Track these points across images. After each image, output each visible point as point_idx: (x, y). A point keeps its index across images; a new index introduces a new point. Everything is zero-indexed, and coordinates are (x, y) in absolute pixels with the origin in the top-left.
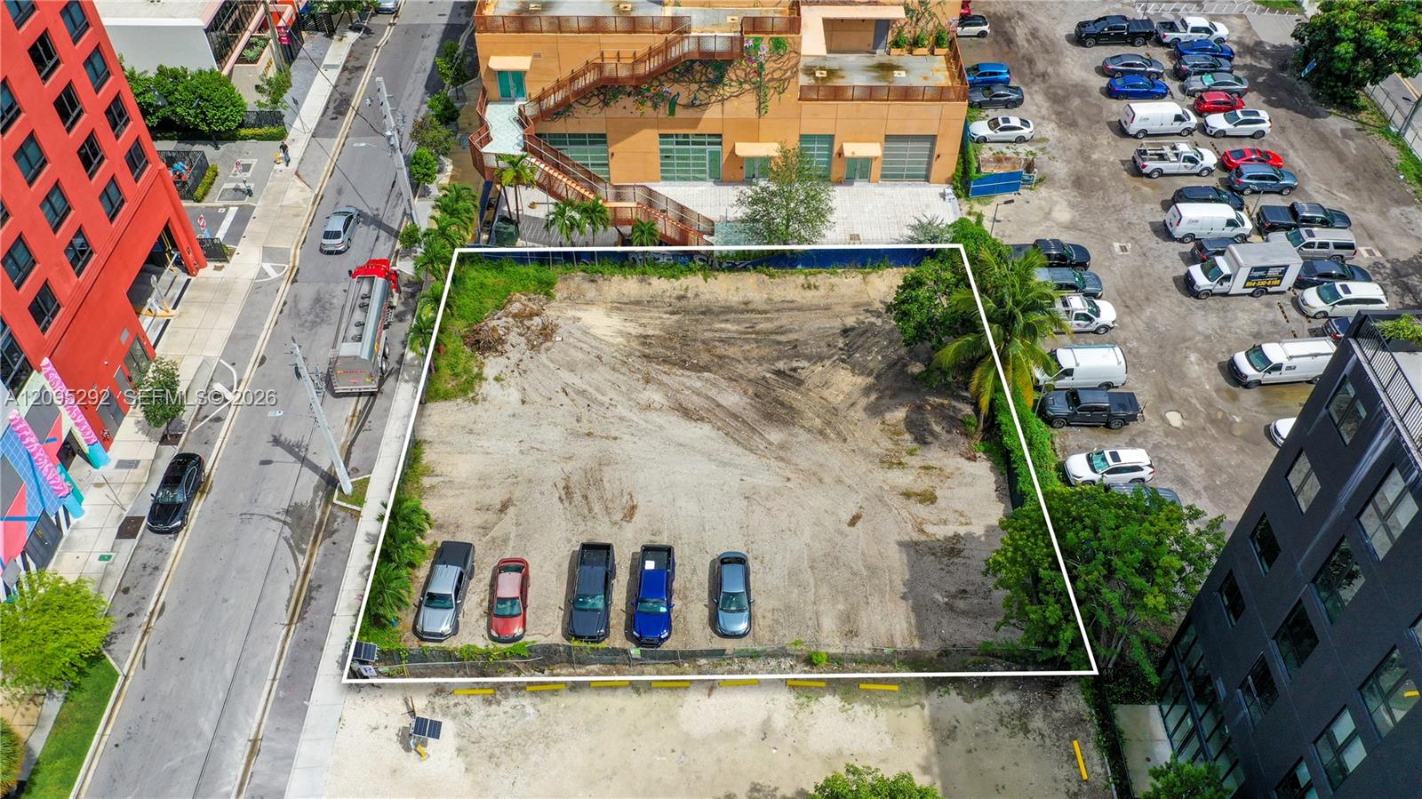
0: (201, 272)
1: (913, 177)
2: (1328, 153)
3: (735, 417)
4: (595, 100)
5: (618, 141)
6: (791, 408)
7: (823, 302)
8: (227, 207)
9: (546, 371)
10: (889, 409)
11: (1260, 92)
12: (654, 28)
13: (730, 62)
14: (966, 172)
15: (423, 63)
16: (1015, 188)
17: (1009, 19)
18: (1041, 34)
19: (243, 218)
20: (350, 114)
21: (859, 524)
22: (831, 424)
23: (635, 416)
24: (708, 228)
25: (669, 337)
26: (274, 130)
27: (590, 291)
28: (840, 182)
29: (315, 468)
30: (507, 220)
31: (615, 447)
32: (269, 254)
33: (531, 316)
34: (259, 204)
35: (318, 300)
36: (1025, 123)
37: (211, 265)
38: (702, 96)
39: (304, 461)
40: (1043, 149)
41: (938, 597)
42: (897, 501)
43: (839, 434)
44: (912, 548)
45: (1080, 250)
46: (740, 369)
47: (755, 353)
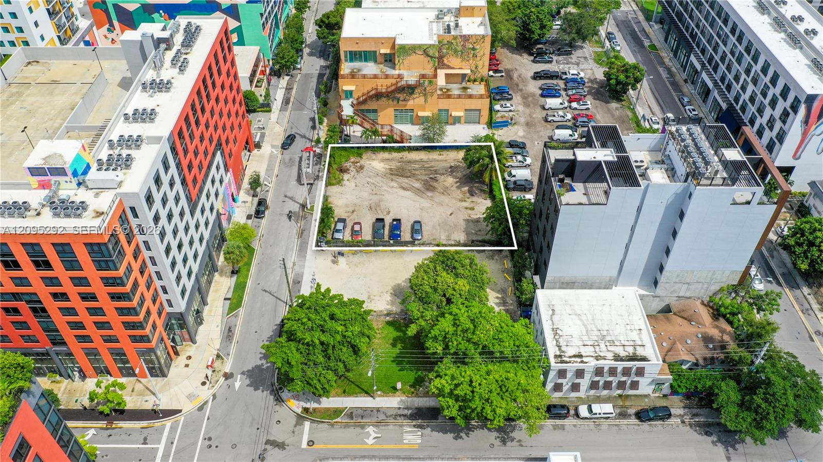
0: (253, 152)
1: (474, 123)
2: (609, 115)
3: (418, 190)
4: (374, 99)
5: (381, 112)
6: (434, 187)
7: (444, 159)
8: (257, 133)
9: (362, 178)
10: (463, 187)
11: (592, 95)
12: (393, 77)
13: (416, 87)
14: (491, 120)
15: (313, 86)
16: (507, 126)
17: (512, 71)
18: (522, 76)
19: (263, 136)
20: (291, 104)
21: (453, 215)
22: (446, 191)
23: (389, 190)
24: (409, 138)
25: (398, 169)
26: (268, 109)
27: (374, 156)
28: (451, 124)
29: (298, 203)
30: (347, 135)
31: (383, 197)
32: (273, 146)
33: (357, 163)
34: (267, 132)
35: (290, 159)
36: (512, 105)
37: (256, 150)
38: (407, 97)
39: (295, 201)
40: (517, 114)
41: (473, 231)
42: (463, 210)
43: (448, 194)
44: (467, 221)
45: (524, 144)
46: (419, 177)
47: (424, 173)
